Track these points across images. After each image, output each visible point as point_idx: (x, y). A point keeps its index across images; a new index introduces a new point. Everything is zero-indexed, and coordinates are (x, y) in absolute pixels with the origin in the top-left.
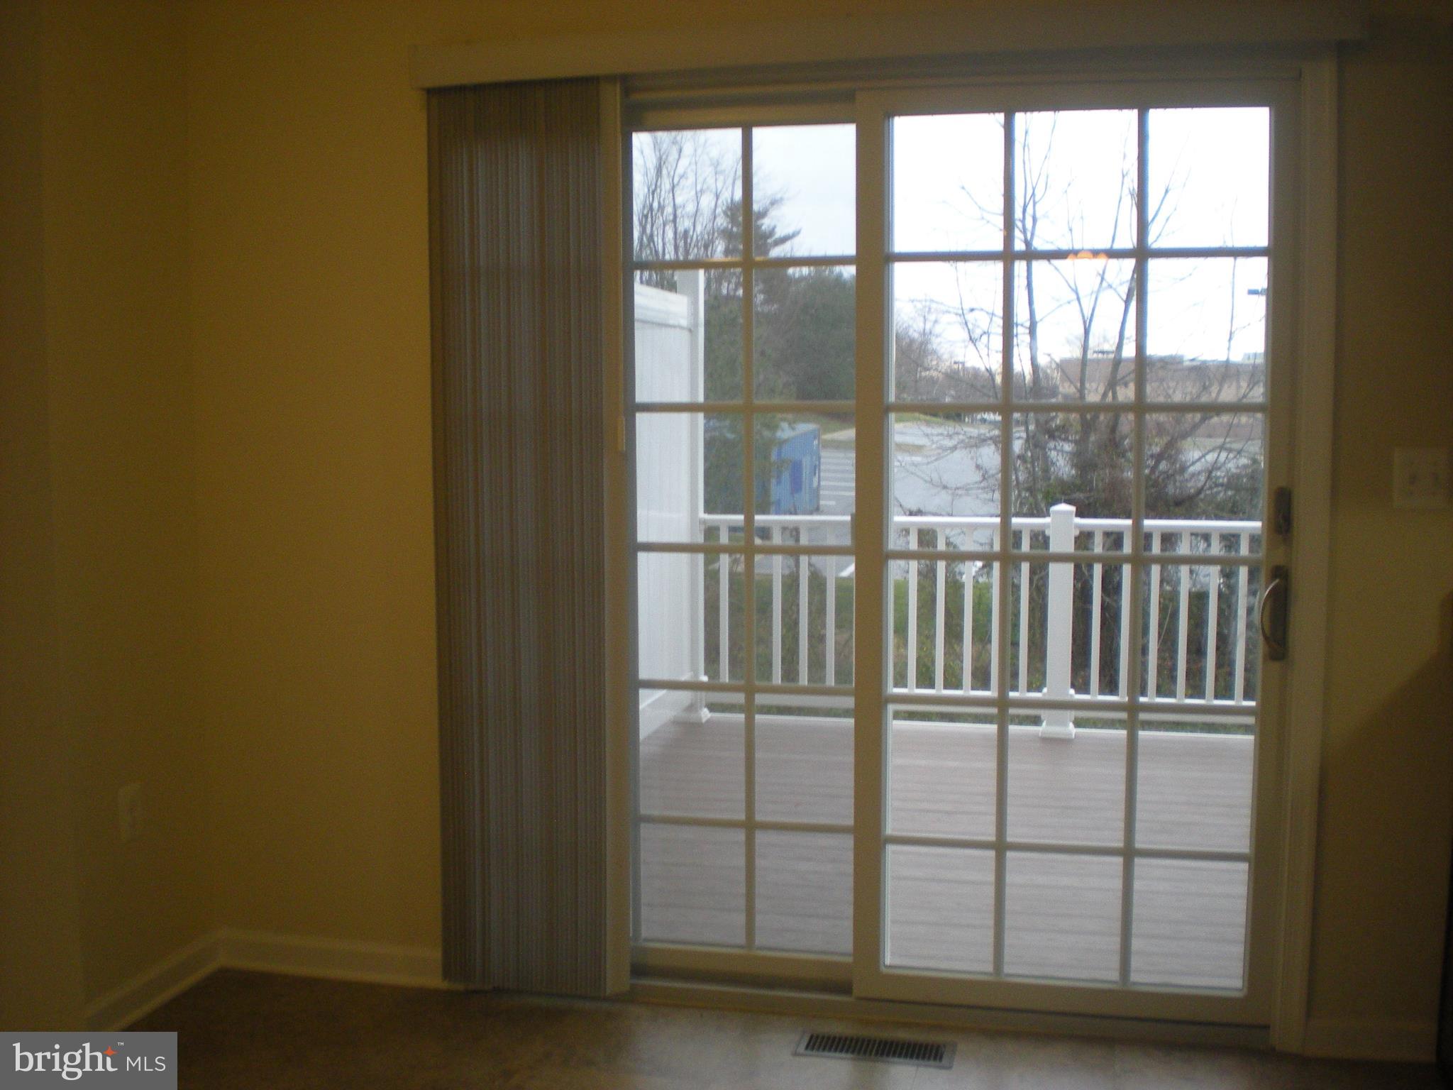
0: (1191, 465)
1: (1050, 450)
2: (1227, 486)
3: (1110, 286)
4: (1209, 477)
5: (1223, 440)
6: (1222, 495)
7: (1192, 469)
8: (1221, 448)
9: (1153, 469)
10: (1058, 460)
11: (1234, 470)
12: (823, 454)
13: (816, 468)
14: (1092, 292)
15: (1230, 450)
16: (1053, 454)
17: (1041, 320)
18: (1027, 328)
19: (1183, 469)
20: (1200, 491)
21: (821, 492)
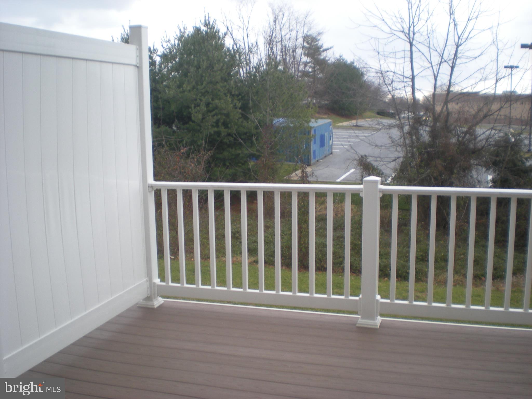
0: (479, 137)
1: (420, 130)
2: (495, 146)
3: (445, 61)
4: (487, 141)
5: (493, 125)
6: (492, 148)
7: (479, 138)
8: (492, 129)
9: (463, 138)
10: (423, 134)
11: (497, 138)
12: (333, 131)
13: (331, 137)
14: (438, 64)
15: (496, 130)
16: (422, 132)
17: (417, 75)
18: (410, 79)
19: (475, 138)
20: (483, 147)
21: (333, 146)
